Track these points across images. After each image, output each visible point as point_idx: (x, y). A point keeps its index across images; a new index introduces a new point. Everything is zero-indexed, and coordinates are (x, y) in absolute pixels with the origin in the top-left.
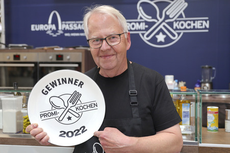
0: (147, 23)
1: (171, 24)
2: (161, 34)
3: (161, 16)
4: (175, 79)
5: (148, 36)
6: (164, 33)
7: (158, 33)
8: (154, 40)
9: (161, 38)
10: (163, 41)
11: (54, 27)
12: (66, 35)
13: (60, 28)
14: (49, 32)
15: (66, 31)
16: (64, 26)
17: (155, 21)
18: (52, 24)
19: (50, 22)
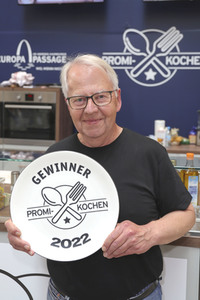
11: (23, 59)
12: (38, 69)
13: (30, 61)
14: (17, 65)
15: (37, 64)
16: (35, 58)
17: (144, 54)
18: (21, 55)
19: (18, 53)
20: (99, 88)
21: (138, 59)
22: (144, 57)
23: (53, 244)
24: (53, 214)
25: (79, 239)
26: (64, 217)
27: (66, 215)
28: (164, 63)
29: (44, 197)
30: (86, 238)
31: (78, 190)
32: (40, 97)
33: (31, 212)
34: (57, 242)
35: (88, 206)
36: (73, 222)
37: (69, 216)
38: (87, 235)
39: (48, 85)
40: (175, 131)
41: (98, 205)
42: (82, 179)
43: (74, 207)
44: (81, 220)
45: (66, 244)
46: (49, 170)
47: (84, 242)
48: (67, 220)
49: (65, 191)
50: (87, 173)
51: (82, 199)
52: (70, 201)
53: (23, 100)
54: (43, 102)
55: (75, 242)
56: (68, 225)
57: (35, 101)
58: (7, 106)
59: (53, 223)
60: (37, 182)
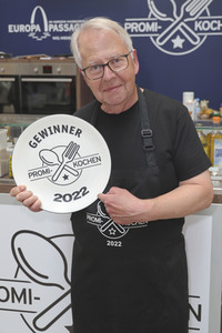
0: (160, 23)
1: (191, 24)
2: (178, 37)
3: (178, 14)
4: (195, 98)
5: (161, 40)
6: (182, 37)
7: (174, 37)
8: (169, 46)
9: (178, 42)
10: (181, 46)
11: (38, 28)
12: (54, 38)
13: (46, 30)
14: (32, 35)
15: (53, 33)
16: (51, 27)
17: (171, 20)
18: (35, 23)
19: (32, 21)
20: (113, 51)
21: (164, 25)
22: (171, 23)
23: (55, 200)
24: (52, 173)
25: (78, 193)
26: (63, 175)
27: (64, 172)
28: (193, 29)
29: (42, 158)
30: (84, 191)
31: (72, 150)
32: (59, 69)
33: (32, 174)
34: (59, 197)
35: (83, 163)
36: (71, 178)
37: (67, 174)
38: (85, 188)
39: (66, 56)
40: (204, 103)
41: (92, 160)
42: (74, 138)
43: (71, 165)
44: (78, 175)
45: (68, 198)
46: (44, 134)
47: (84, 194)
48: (66, 177)
49: (60, 151)
50: (79, 133)
51: (77, 156)
52: (66, 159)
53: (41, 73)
54: (62, 74)
55: (76, 196)
56: (67, 182)
57: (54, 73)
58: (24, 80)
59: (53, 181)
60: (35, 146)
